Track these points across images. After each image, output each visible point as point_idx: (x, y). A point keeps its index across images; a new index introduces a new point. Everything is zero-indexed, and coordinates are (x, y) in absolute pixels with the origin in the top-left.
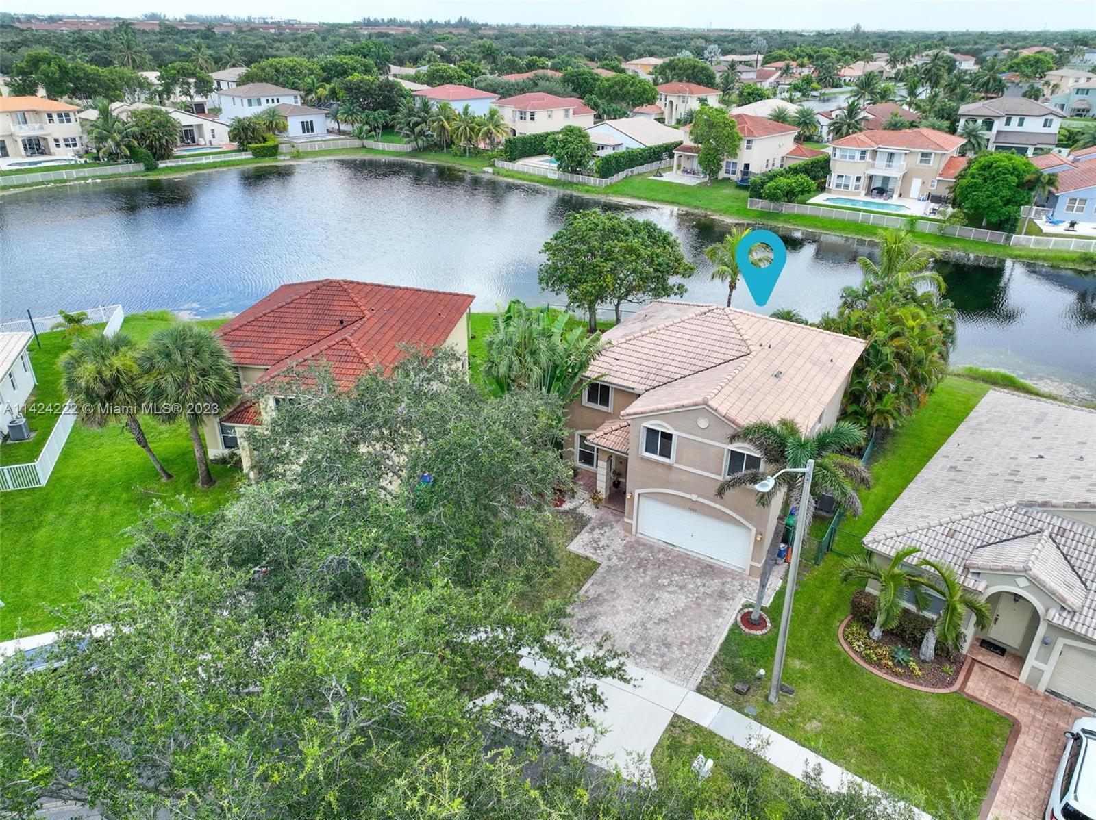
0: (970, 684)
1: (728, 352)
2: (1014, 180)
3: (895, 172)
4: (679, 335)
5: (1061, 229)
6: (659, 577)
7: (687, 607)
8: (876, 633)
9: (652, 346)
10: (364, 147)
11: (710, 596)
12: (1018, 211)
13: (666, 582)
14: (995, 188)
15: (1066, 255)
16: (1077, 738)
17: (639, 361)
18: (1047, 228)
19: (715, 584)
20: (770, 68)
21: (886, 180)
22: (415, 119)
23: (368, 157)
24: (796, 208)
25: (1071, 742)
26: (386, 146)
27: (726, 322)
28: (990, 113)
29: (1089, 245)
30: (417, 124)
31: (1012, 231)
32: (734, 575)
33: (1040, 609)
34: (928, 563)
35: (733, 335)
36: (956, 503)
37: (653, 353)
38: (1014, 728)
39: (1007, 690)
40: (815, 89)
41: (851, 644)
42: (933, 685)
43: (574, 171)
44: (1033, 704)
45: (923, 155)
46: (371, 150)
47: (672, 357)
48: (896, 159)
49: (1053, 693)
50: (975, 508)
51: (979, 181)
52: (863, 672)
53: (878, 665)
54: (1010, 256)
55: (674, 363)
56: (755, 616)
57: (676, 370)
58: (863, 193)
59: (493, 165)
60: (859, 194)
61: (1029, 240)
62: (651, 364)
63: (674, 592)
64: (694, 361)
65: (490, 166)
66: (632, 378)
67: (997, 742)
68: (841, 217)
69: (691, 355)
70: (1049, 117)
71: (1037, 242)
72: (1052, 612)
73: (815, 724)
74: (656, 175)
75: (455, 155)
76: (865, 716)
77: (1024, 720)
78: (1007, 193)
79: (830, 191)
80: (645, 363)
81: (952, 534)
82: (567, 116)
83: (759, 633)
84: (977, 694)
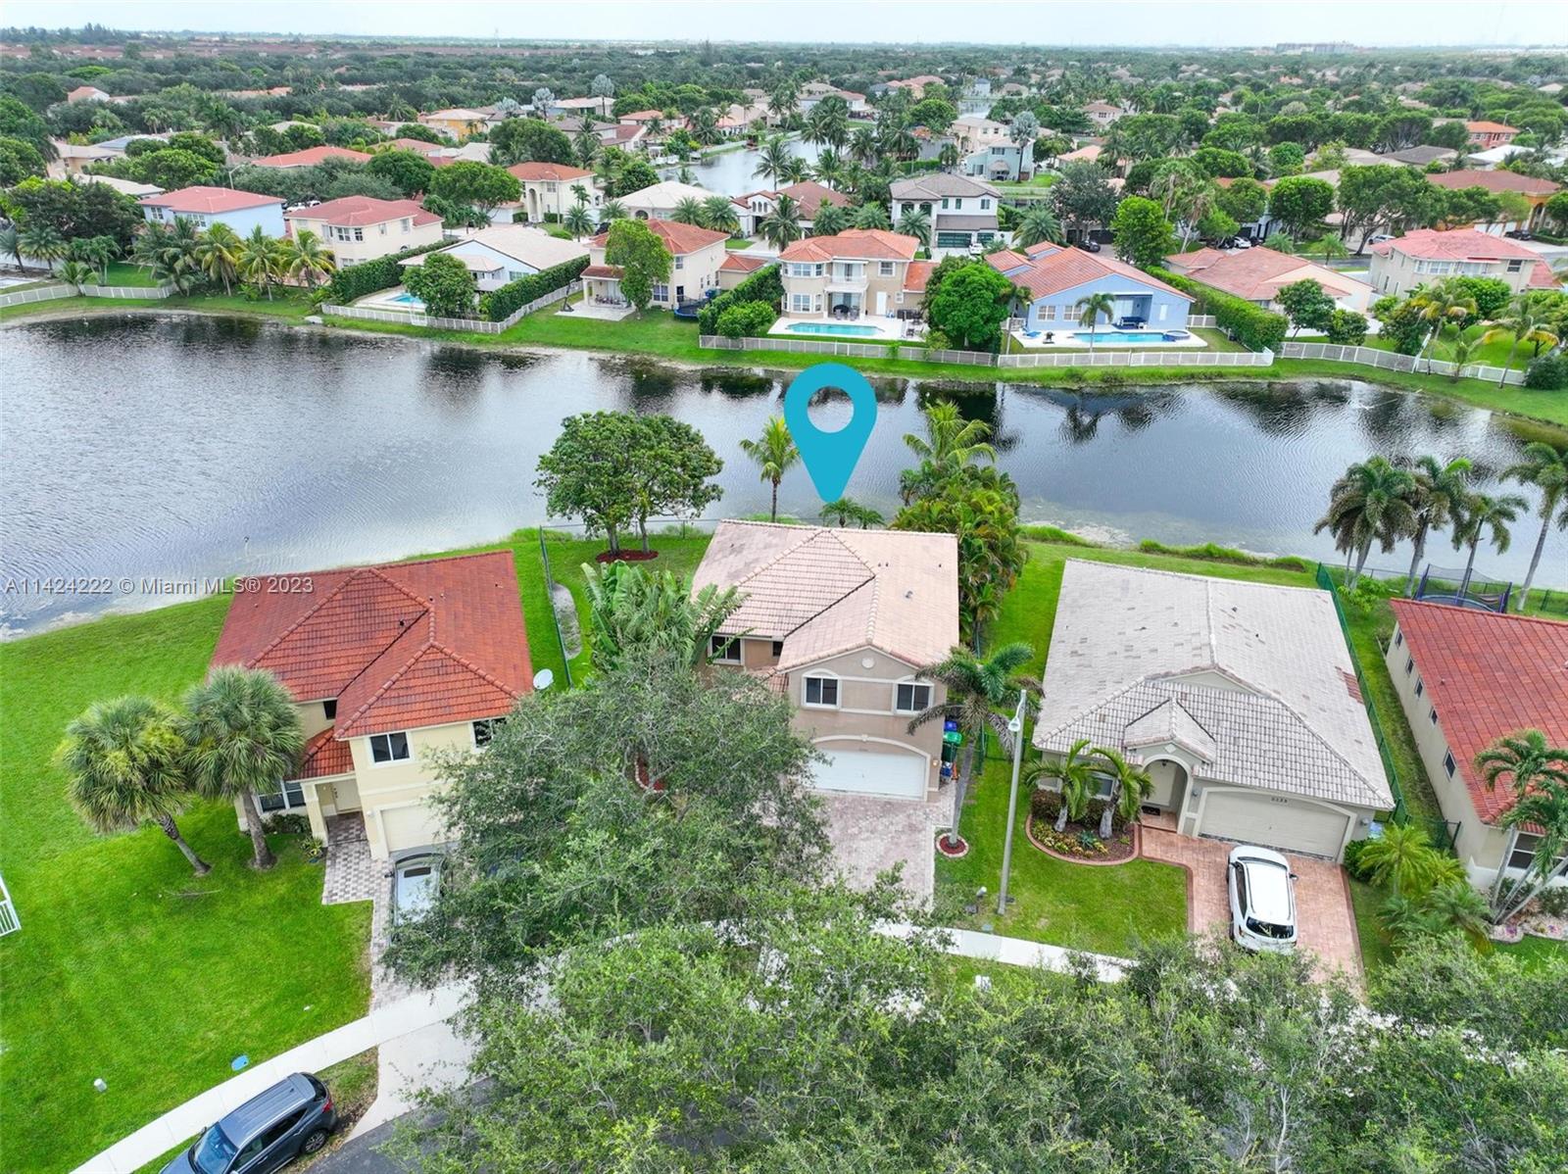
0: (1144, 848)
1: (853, 578)
2: (989, 295)
3: (856, 286)
4: (795, 568)
5: (1038, 342)
6: (846, 828)
7: (888, 850)
8: (1061, 824)
9: (772, 585)
10: (81, 295)
11: (903, 832)
12: (998, 329)
13: (855, 830)
14: (974, 306)
15: (1053, 373)
16: (1237, 866)
17: (765, 605)
18: (1027, 343)
19: (900, 820)
20: (628, 121)
21: (847, 296)
22: (172, 250)
23: (99, 312)
24: (759, 344)
25: (1233, 872)
26: (123, 292)
27: (838, 546)
28: (926, 196)
29: (1070, 360)
30: (175, 258)
31: (997, 351)
32: (915, 805)
33: (1186, 767)
34: (1097, 751)
35: (850, 560)
36: (1094, 689)
37: (774, 592)
38: (1187, 873)
39: (1171, 844)
40: (695, 149)
41: (1042, 841)
42: (1119, 858)
43: (450, 314)
44: (1193, 850)
45: (884, 264)
46: (95, 300)
47: (797, 594)
48: (854, 271)
49: (1203, 835)
50: (1112, 690)
51: (956, 299)
52: (1062, 864)
53: (1072, 854)
54: (1001, 379)
55: (802, 600)
56: (953, 841)
57: (807, 608)
58: (826, 313)
59: (319, 312)
60: (821, 316)
61: (1014, 360)
62: (778, 606)
63: (867, 839)
64: (821, 595)
65: (315, 313)
66: (765, 625)
67: (1180, 889)
68: (813, 349)
69: (816, 588)
70: (986, 197)
71: (1023, 361)
72: (1197, 768)
73: (1043, 921)
74: (564, 310)
75: (249, 299)
76: (1079, 902)
77: (1192, 865)
78: (986, 311)
79: (787, 315)
80: (772, 605)
81: (1103, 719)
82: (406, 228)
83: (961, 855)
84: (1152, 855)
